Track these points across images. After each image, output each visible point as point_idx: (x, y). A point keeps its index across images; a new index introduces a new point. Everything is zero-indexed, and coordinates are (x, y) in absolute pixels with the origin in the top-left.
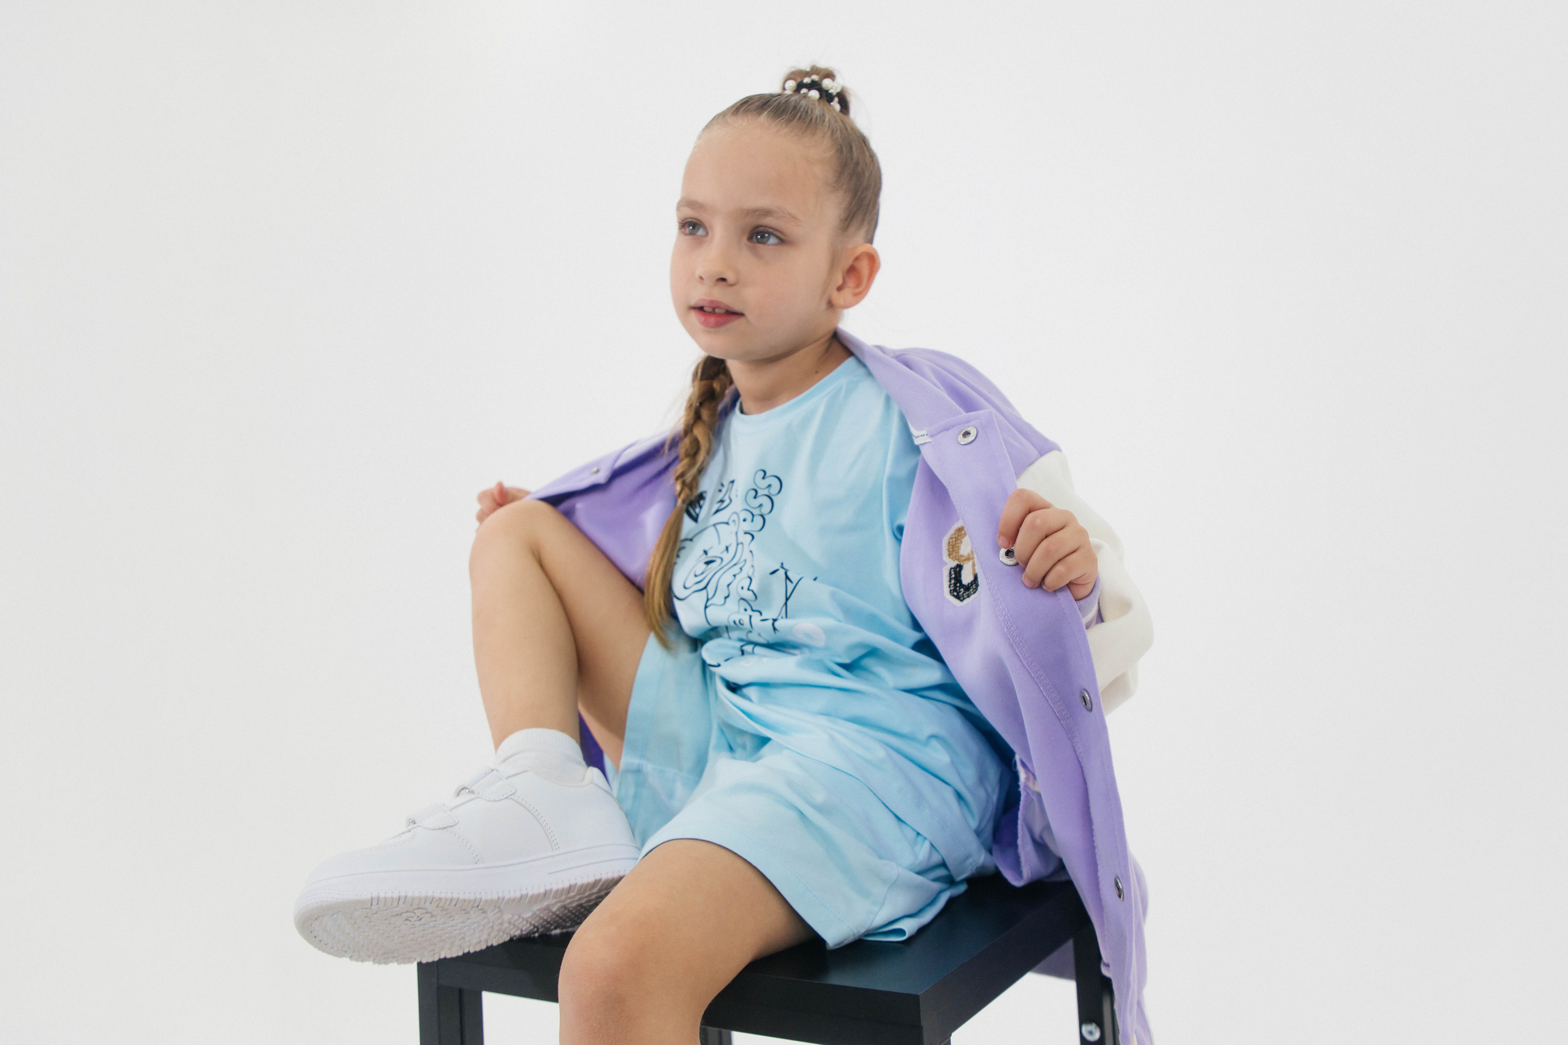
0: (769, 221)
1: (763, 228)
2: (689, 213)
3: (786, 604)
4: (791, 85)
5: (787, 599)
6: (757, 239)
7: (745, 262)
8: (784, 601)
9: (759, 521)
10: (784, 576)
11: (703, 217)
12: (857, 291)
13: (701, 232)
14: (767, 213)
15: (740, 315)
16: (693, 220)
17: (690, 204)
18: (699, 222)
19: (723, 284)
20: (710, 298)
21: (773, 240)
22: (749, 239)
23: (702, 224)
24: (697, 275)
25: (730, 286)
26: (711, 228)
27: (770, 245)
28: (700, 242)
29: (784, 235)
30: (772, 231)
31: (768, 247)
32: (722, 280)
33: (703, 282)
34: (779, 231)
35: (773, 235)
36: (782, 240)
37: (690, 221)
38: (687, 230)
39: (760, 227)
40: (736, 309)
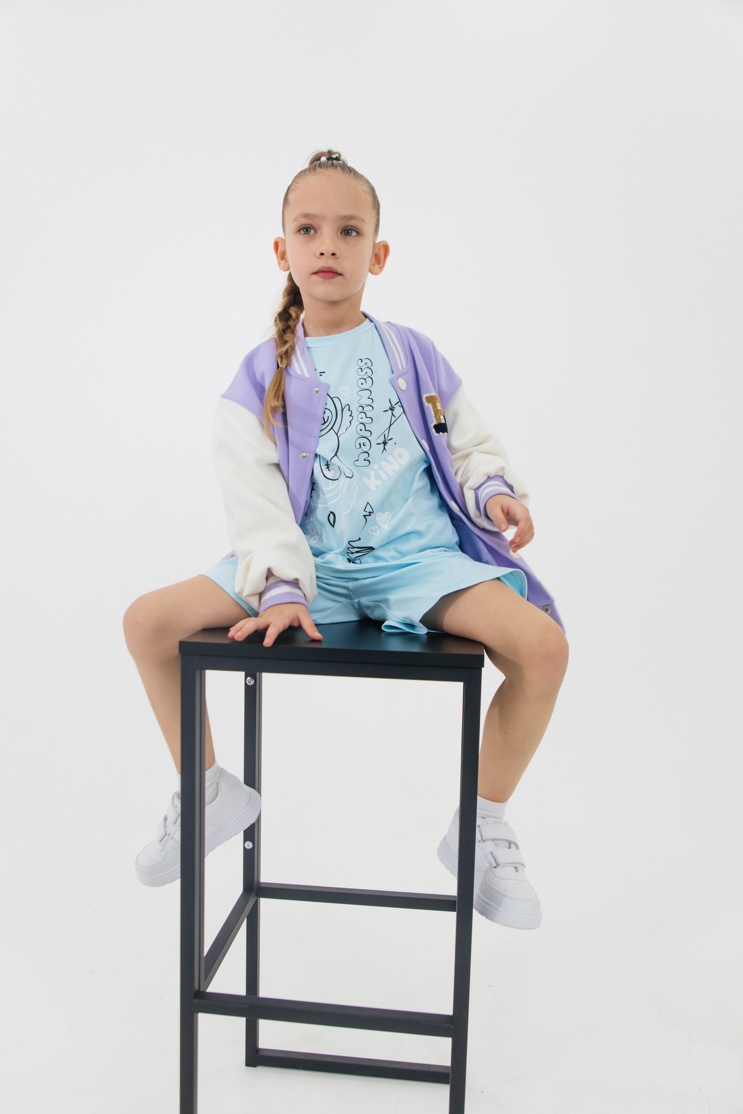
0: (353, 223)
1: (348, 227)
2: (305, 221)
3: (389, 427)
4: (324, 159)
5: (390, 425)
6: (345, 232)
7: (342, 247)
8: (389, 426)
9: (369, 380)
10: (391, 414)
11: (315, 223)
12: (381, 266)
13: (312, 232)
14: (352, 218)
15: (341, 274)
16: (306, 226)
17: (306, 216)
18: (309, 226)
19: (333, 257)
20: (327, 266)
21: (354, 234)
22: (341, 233)
23: (313, 227)
24: (318, 254)
25: (337, 258)
26: (320, 228)
27: (353, 237)
28: (313, 237)
29: (360, 230)
30: (354, 228)
31: (352, 238)
32: (333, 254)
33: (322, 257)
34: (357, 228)
35: (354, 230)
36: (358, 233)
37: (303, 226)
38: (302, 232)
39: (347, 226)
40: (339, 271)
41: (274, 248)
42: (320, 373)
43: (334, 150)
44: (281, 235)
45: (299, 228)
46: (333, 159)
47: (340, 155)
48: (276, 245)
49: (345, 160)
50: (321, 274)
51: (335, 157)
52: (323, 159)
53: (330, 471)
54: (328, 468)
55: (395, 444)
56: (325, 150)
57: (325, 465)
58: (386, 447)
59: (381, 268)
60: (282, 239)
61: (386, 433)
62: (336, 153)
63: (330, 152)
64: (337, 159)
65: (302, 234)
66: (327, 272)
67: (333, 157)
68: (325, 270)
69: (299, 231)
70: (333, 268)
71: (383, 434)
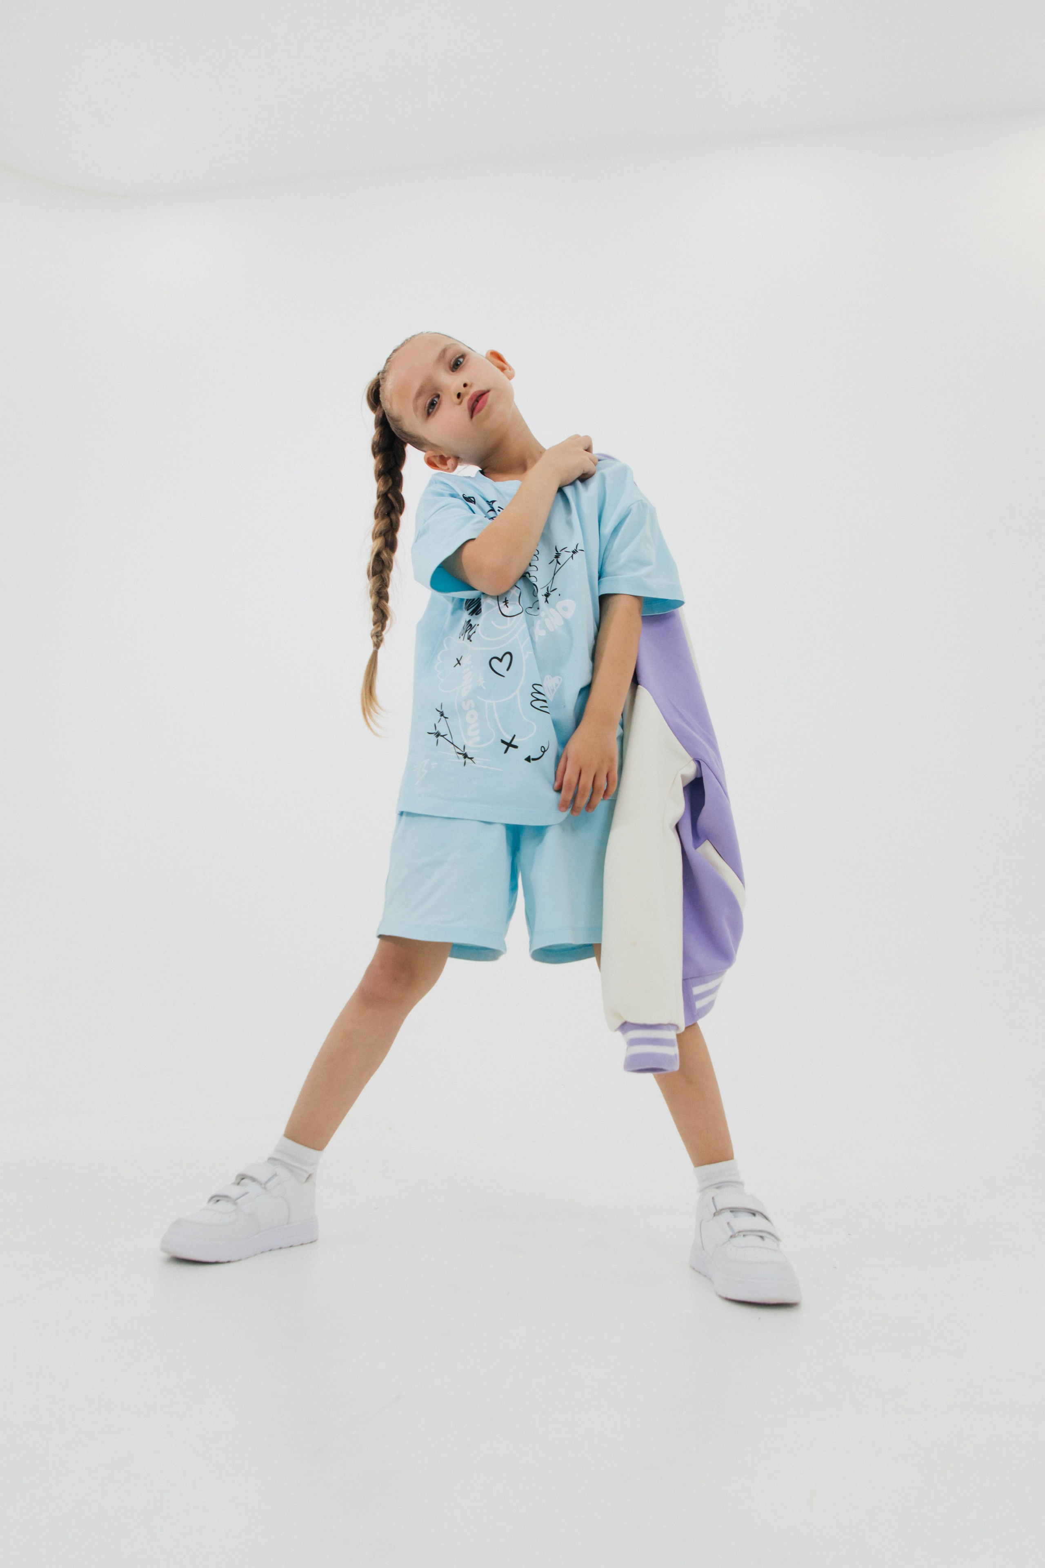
6: (455, 367)
21: (461, 360)
22: (454, 370)
23: (435, 398)
26: (440, 390)
27: (463, 361)
28: (441, 402)
29: (465, 351)
31: (464, 363)
36: (463, 356)
38: (430, 411)
42: (499, 507)
45: (426, 411)
53: (508, 607)
54: (506, 604)
55: (559, 595)
57: (503, 602)
58: (548, 599)
61: (549, 585)
69: (428, 413)
71: (547, 587)
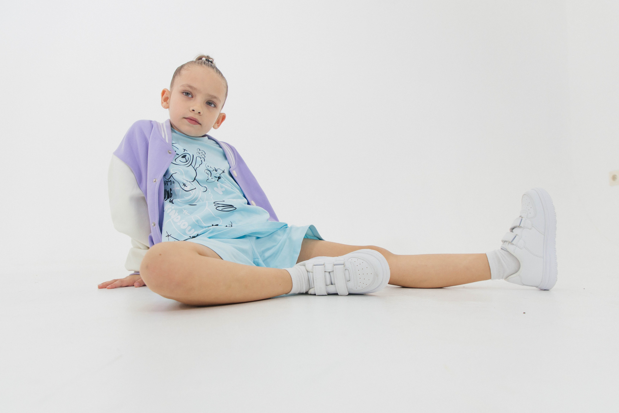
2: (188, 89)
7: (204, 110)
13: (190, 96)
14: (215, 97)
15: (200, 124)
16: (188, 92)
17: (190, 87)
18: (190, 93)
19: (199, 114)
20: (194, 117)
22: (206, 103)
23: (192, 94)
24: (191, 109)
25: (200, 115)
26: (195, 96)
27: (211, 107)
28: (190, 99)
29: (216, 105)
30: (214, 103)
32: (199, 113)
33: (193, 112)
34: (216, 104)
35: (214, 104)
37: (186, 91)
38: (184, 94)
39: (211, 101)
40: (200, 122)
41: (161, 94)
43: (211, 56)
44: (168, 88)
45: (183, 91)
46: (209, 61)
47: (213, 60)
48: (164, 92)
49: (215, 64)
50: (189, 120)
51: (211, 61)
52: (204, 59)
56: (206, 54)
59: (219, 126)
60: (168, 90)
62: (212, 59)
63: (208, 57)
64: (211, 62)
65: (184, 95)
66: (193, 120)
67: (210, 60)
68: (192, 119)
69: (183, 93)
70: (197, 120)
